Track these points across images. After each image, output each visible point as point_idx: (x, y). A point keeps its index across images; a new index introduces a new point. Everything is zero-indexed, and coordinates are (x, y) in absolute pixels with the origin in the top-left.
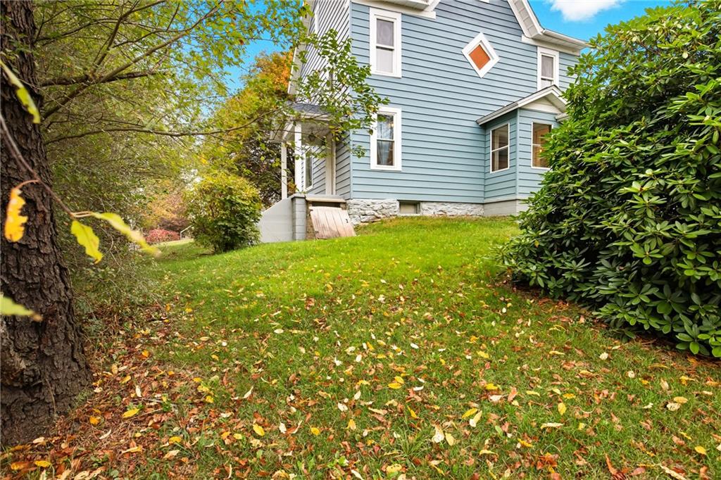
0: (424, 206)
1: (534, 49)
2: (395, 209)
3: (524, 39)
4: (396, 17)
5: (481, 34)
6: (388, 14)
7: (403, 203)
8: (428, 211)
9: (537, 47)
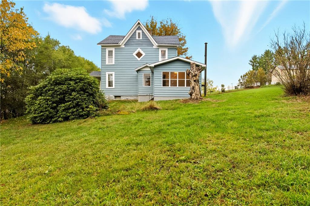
0: (121, 97)
1: (158, 49)
2: (113, 98)
3: (154, 47)
4: (113, 49)
5: (139, 48)
6: (110, 49)
7: (116, 97)
8: (123, 98)
9: (159, 48)
